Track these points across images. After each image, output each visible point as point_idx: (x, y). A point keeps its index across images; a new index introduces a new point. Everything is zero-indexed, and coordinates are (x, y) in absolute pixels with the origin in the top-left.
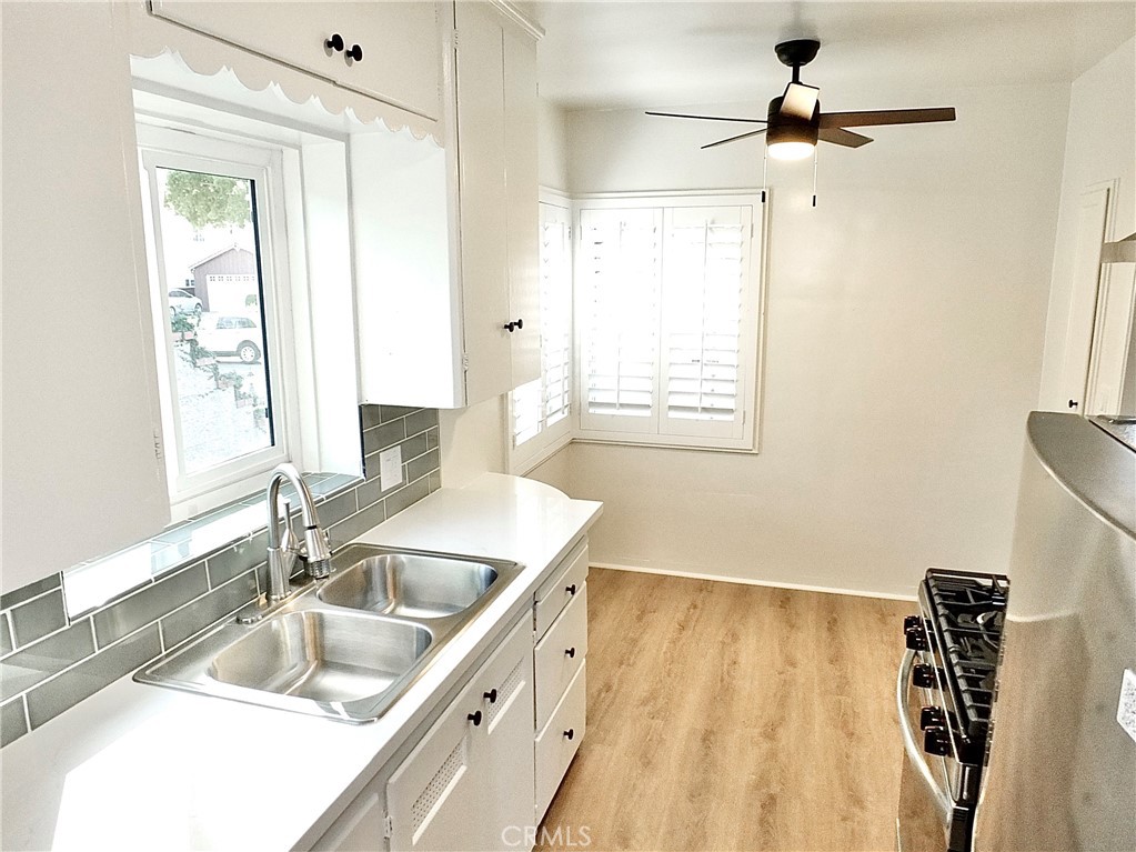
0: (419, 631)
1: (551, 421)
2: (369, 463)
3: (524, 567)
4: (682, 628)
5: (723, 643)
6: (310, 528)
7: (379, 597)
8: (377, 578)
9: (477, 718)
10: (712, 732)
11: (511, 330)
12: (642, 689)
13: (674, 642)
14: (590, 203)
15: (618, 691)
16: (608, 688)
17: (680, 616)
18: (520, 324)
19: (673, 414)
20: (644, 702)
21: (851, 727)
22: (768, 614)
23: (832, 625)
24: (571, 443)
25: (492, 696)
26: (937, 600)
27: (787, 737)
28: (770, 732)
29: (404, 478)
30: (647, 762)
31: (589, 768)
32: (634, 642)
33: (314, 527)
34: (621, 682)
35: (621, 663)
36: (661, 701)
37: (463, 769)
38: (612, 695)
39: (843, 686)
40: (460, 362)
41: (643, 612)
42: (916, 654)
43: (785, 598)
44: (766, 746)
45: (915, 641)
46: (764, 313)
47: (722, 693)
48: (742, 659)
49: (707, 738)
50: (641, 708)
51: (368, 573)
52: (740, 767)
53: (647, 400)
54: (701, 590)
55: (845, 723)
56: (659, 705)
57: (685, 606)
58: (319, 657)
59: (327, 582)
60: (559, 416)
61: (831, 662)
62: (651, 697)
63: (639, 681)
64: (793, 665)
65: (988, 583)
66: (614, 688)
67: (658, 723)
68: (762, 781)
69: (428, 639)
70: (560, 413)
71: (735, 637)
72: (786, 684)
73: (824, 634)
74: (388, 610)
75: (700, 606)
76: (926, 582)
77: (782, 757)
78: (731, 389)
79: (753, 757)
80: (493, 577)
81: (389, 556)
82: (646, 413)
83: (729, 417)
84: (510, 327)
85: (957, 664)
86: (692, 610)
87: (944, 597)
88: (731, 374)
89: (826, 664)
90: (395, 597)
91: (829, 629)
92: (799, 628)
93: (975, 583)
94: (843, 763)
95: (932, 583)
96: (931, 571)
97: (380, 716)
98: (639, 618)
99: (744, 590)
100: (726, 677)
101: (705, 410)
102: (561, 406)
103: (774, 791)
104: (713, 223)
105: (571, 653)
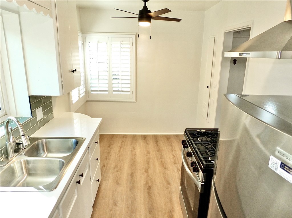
0: (60, 161)
1: (81, 96)
2: (33, 113)
3: (85, 139)
4: (121, 148)
5: (132, 150)
6: (23, 136)
7: (42, 152)
8: (41, 147)
9: (79, 182)
10: (133, 173)
11: (74, 72)
12: (113, 165)
13: (119, 152)
14: (88, 35)
15: (107, 167)
16: (104, 166)
17: (119, 145)
18: (76, 70)
19: (114, 93)
20: (114, 168)
21: (165, 166)
22: (141, 142)
23: (157, 142)
24: (86, 102)
25: (82, 175)
26: (190, 136)
27: (151, 171)
28: (147, 171)
29: (43, 116)
30: (118, 184)
31: (103, 187)
32: (109, 153)
33: (24, 135)
34: (107, 164)
35: (107, 159)
36: (119, 167)
37: (76, 197)
38: (105, 168)
39: (161, 157)
40: (61, 82)
41: (110, 145)
42: (184, 149)
43: (145, 137)
44: (146, 174)
45: (185, 146)
46: (136, 66)
47: (133, 163)
48: (137, 154)
49: (132, 175)
50: (114, 170)
51: (38, 145)
52: (141, 181)
53: (107, 89)
54: (124, 137)
55: (163, 166)
56: (118, 169)
57: (120, 142)
58: (28, 173)
59: (26, 150)
60: (83, 95)
61: (158, 151)
62: (116, 167)
63: (112, 163)
64: (149, 153)
65: (199, 130)
66: (106, 166)
67: (119, 173)
68: (147, 183)
69: (63, 163)
70: (83, 94)
71: (134, 148)
72: (149, 158)
73: (155, 145)
74: (44, 156)
75: (124, 141)
76: (186, 131)
77: (151, 176)
78: (129, 85)
79: (144, 177)
80: (77, 143)
81: (44, 140)
82: (107, 93)
83: (129, 93)
84: (73, 71)
85: (198, 151)
86: (122, 143)
87: (191, 135)
88: (129, 82)
90: (47, 151)
91: (156, 143)
92: (149, 144)
93: (197, 131)
94: (164, 175)
95: (187, 132)
96: (187, 129)
97: (56, 188)
98: (109, 147)
99: (134, 136)
100: (134, 159)
101: (122, 91)
102: (83, 92)
103: (150, 184)
104: (122, 42)
105: (98, 159)
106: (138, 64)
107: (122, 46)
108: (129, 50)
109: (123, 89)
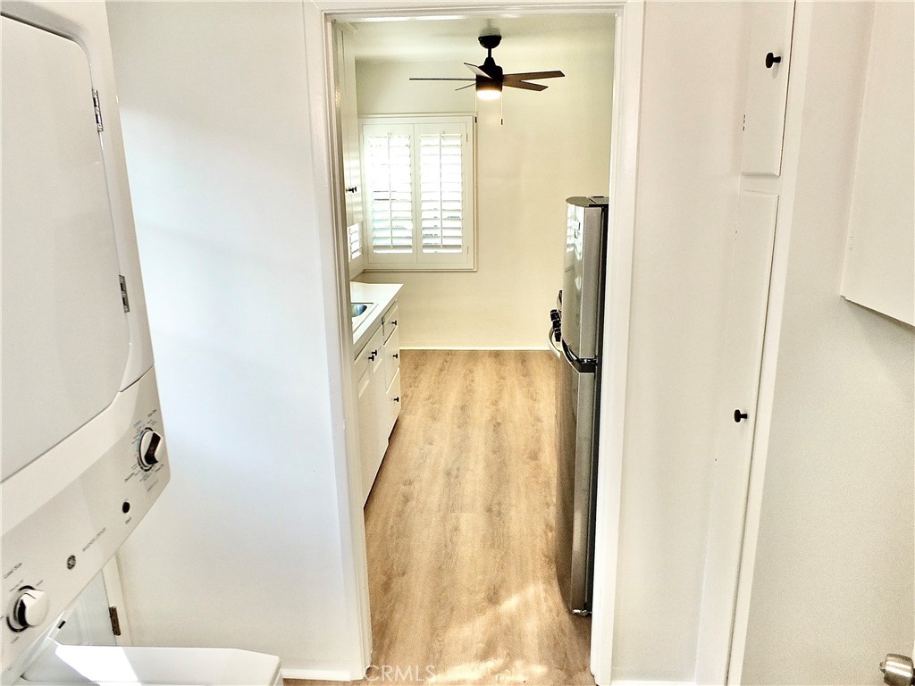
1: (354, 257)
4: (441, 370)
5: (465, 374)
9: (372, 359)
10: (465, 406)
11: (353, 192)
12: (425, 394)
13: (438, 376)
15: (412, 397)
16: (406, 396)
17: (439, 366)
18: (356, 189)
19: (425, 251)
20: (428, 399)
22: (489, 362)
23: (524, 362)
24: (363, 272)
27: (501, 404)
28: (495, 403)
30: (434, 419)
39: (531, 384)
44: (493, 408)
47: (468, 392)
48: (477, 379)
49: (463, 408)
50: (426, 401)
52: (481, 416)
53: (409, 242)
54: (449, 355)
56: (435, 399)
57: (440, 361)
60: (358, 255)
61: (524, 376)
62: (430, 397)
63: (422, 392)
67: (437, 406)
68: (493, 418)
70: (358, 252)
71: (471, 371)
72: (502, 386)
73: (519, 366)
75: (449, 361)
77: (502, 410)
78: (459, 233)
79: (487, 412)
80: (364, 308)
82: (410, 251)
83: (459, 251)
84: (352, 190)
86: (445, 363)
89: (522, 377)
91: (522, 364)
92: (506, 365)
94: (532, 409)
98: (416, 368)
99: (474, 352)
100: (469, 386)
101: (445, 247)
102: (359, 248)
103: (499, 421)
104: (444, 133)
105: (397, 399)
106: (479, 181)
107: (443, 143)
108: (458, 151)
109: (446, 242)
